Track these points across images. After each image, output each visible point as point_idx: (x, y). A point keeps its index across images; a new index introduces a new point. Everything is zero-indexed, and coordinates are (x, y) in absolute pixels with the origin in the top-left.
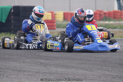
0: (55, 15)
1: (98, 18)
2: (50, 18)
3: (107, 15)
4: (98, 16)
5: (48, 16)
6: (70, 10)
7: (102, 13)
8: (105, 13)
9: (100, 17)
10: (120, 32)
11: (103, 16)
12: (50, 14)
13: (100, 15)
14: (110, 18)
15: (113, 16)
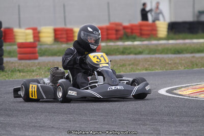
0: (39, 32)
1: (114, 36)
2: (30, 39)
3: (129, 31)
4: (114, 32)
5: (27, 35)
6: (65, 25)
7: (121, 28)
8: (125, 28)
9: (116, 34)
10: (146, 60)
11: (122, 32)
12: (30, 31)
13: (117, 31)
14: (134, 35)
15: (138, 31)
